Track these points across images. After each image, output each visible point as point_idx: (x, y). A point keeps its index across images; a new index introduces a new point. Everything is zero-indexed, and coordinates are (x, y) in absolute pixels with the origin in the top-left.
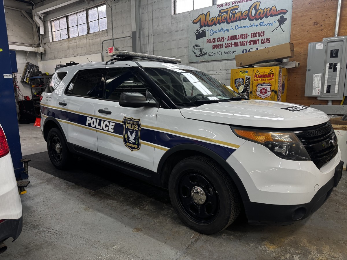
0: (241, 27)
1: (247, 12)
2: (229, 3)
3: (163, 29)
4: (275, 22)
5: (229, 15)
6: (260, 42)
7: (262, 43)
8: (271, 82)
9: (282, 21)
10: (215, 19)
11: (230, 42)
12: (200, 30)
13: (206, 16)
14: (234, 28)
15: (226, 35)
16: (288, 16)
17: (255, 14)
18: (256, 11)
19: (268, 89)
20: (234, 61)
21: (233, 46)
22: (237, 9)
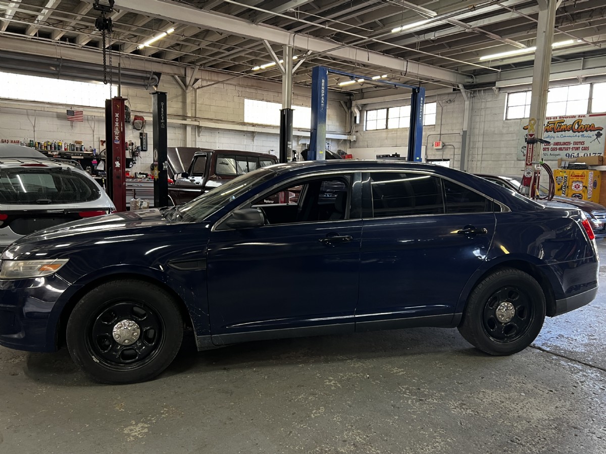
1: (571, 126)
2: (556, 117)
3: (494, 131)
4: (593, 135)
5: (556, 126)
6: (581, 149)
8: (583, 180)
9: (599, 135)
11: (556, 147)
14: (559, 136)
15: (553, 141)
16: (603, 132)
17: (578, 128)
18: (579, 125)
19: (581, 185)
20: (557, 162)
21: (558, 150)
22: (563, 122)
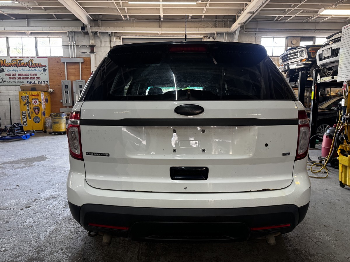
0: (25, 70)
1: (27, 63)
2: (17, 57)
5: (18, 63)
7: (36, 79)
8: (38, 98)
9: (45, 70)
10: (9, 64)
11: (20, 76)
12: (1, 68)
13: (3, 61)
14: (21, 70)
15: (17, 73)
16: (47, 68)
17: (32, 65)
18: (32, 63)
19: (37, 101)
21: (21, 79)
22: (22, 61)
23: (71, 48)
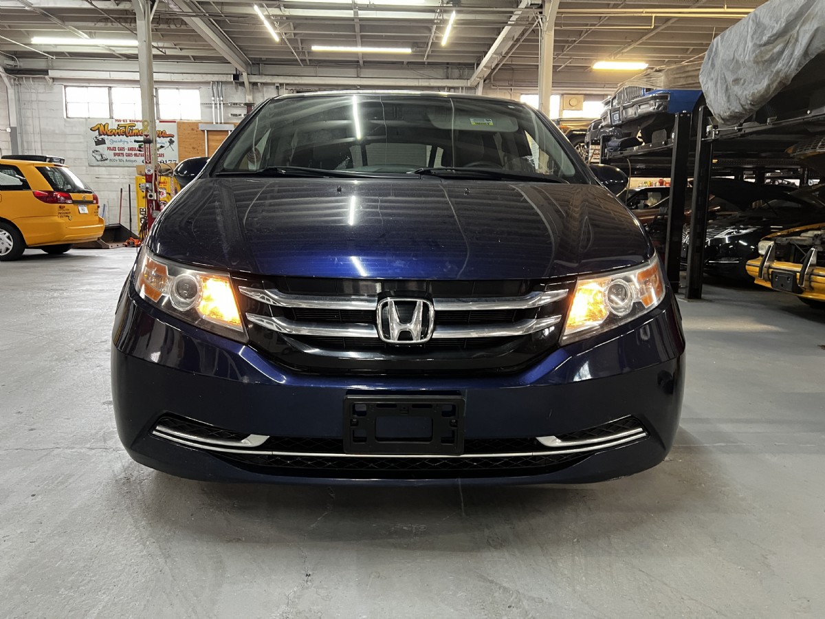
2: (126, 120)
3: (54, 130)
4: (166, 142)
5: (128, 130)
8: (166, 187)
9: (171, 142)
10: (114, 131)
12: (100, 138)
13: (104, 126)
14: (133, 141)
16: (175, 139)
21: (133, 156)
22: (134, 126)
23: (216, 107)
